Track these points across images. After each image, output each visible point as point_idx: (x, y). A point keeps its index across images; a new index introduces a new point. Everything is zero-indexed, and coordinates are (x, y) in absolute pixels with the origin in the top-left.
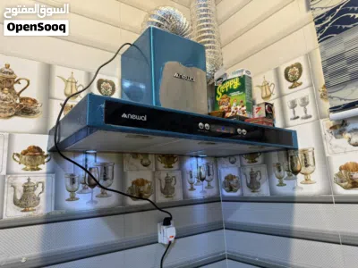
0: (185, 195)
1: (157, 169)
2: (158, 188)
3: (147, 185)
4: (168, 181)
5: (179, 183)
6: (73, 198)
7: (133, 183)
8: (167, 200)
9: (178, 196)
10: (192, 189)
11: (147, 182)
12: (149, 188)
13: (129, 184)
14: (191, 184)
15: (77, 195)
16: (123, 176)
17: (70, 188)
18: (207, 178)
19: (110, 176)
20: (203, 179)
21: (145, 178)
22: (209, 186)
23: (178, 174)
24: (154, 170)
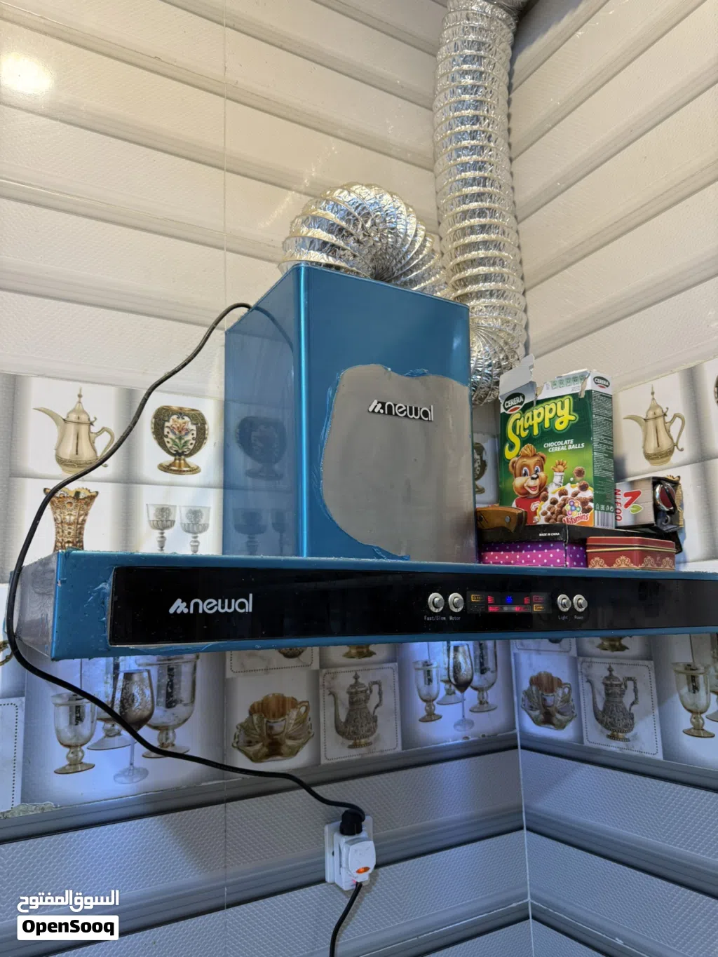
0: (407, 738)
1: (323, 665)
2: (327, 718)
3: (293, 714)
4: (357, 698)
5: (391, 700)
6: (75, 766)
7: (252, 711)
8: (355, 754)
9: (388, 741)
10: (431, 717)
11: (295, 703)
12: (301, 721)
13: (241, 715)
14: (429, 701)
15: (89, 756)
16: (223, 690)
17: (68, 735)
18: (477, 680)
19: (183, 692)
20: (463, 686)
21: (288, 695)
22: (482, 706)
23: (388, 674)
24: (316, 666)
